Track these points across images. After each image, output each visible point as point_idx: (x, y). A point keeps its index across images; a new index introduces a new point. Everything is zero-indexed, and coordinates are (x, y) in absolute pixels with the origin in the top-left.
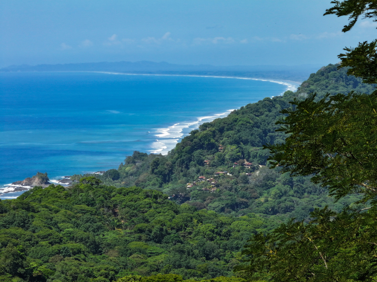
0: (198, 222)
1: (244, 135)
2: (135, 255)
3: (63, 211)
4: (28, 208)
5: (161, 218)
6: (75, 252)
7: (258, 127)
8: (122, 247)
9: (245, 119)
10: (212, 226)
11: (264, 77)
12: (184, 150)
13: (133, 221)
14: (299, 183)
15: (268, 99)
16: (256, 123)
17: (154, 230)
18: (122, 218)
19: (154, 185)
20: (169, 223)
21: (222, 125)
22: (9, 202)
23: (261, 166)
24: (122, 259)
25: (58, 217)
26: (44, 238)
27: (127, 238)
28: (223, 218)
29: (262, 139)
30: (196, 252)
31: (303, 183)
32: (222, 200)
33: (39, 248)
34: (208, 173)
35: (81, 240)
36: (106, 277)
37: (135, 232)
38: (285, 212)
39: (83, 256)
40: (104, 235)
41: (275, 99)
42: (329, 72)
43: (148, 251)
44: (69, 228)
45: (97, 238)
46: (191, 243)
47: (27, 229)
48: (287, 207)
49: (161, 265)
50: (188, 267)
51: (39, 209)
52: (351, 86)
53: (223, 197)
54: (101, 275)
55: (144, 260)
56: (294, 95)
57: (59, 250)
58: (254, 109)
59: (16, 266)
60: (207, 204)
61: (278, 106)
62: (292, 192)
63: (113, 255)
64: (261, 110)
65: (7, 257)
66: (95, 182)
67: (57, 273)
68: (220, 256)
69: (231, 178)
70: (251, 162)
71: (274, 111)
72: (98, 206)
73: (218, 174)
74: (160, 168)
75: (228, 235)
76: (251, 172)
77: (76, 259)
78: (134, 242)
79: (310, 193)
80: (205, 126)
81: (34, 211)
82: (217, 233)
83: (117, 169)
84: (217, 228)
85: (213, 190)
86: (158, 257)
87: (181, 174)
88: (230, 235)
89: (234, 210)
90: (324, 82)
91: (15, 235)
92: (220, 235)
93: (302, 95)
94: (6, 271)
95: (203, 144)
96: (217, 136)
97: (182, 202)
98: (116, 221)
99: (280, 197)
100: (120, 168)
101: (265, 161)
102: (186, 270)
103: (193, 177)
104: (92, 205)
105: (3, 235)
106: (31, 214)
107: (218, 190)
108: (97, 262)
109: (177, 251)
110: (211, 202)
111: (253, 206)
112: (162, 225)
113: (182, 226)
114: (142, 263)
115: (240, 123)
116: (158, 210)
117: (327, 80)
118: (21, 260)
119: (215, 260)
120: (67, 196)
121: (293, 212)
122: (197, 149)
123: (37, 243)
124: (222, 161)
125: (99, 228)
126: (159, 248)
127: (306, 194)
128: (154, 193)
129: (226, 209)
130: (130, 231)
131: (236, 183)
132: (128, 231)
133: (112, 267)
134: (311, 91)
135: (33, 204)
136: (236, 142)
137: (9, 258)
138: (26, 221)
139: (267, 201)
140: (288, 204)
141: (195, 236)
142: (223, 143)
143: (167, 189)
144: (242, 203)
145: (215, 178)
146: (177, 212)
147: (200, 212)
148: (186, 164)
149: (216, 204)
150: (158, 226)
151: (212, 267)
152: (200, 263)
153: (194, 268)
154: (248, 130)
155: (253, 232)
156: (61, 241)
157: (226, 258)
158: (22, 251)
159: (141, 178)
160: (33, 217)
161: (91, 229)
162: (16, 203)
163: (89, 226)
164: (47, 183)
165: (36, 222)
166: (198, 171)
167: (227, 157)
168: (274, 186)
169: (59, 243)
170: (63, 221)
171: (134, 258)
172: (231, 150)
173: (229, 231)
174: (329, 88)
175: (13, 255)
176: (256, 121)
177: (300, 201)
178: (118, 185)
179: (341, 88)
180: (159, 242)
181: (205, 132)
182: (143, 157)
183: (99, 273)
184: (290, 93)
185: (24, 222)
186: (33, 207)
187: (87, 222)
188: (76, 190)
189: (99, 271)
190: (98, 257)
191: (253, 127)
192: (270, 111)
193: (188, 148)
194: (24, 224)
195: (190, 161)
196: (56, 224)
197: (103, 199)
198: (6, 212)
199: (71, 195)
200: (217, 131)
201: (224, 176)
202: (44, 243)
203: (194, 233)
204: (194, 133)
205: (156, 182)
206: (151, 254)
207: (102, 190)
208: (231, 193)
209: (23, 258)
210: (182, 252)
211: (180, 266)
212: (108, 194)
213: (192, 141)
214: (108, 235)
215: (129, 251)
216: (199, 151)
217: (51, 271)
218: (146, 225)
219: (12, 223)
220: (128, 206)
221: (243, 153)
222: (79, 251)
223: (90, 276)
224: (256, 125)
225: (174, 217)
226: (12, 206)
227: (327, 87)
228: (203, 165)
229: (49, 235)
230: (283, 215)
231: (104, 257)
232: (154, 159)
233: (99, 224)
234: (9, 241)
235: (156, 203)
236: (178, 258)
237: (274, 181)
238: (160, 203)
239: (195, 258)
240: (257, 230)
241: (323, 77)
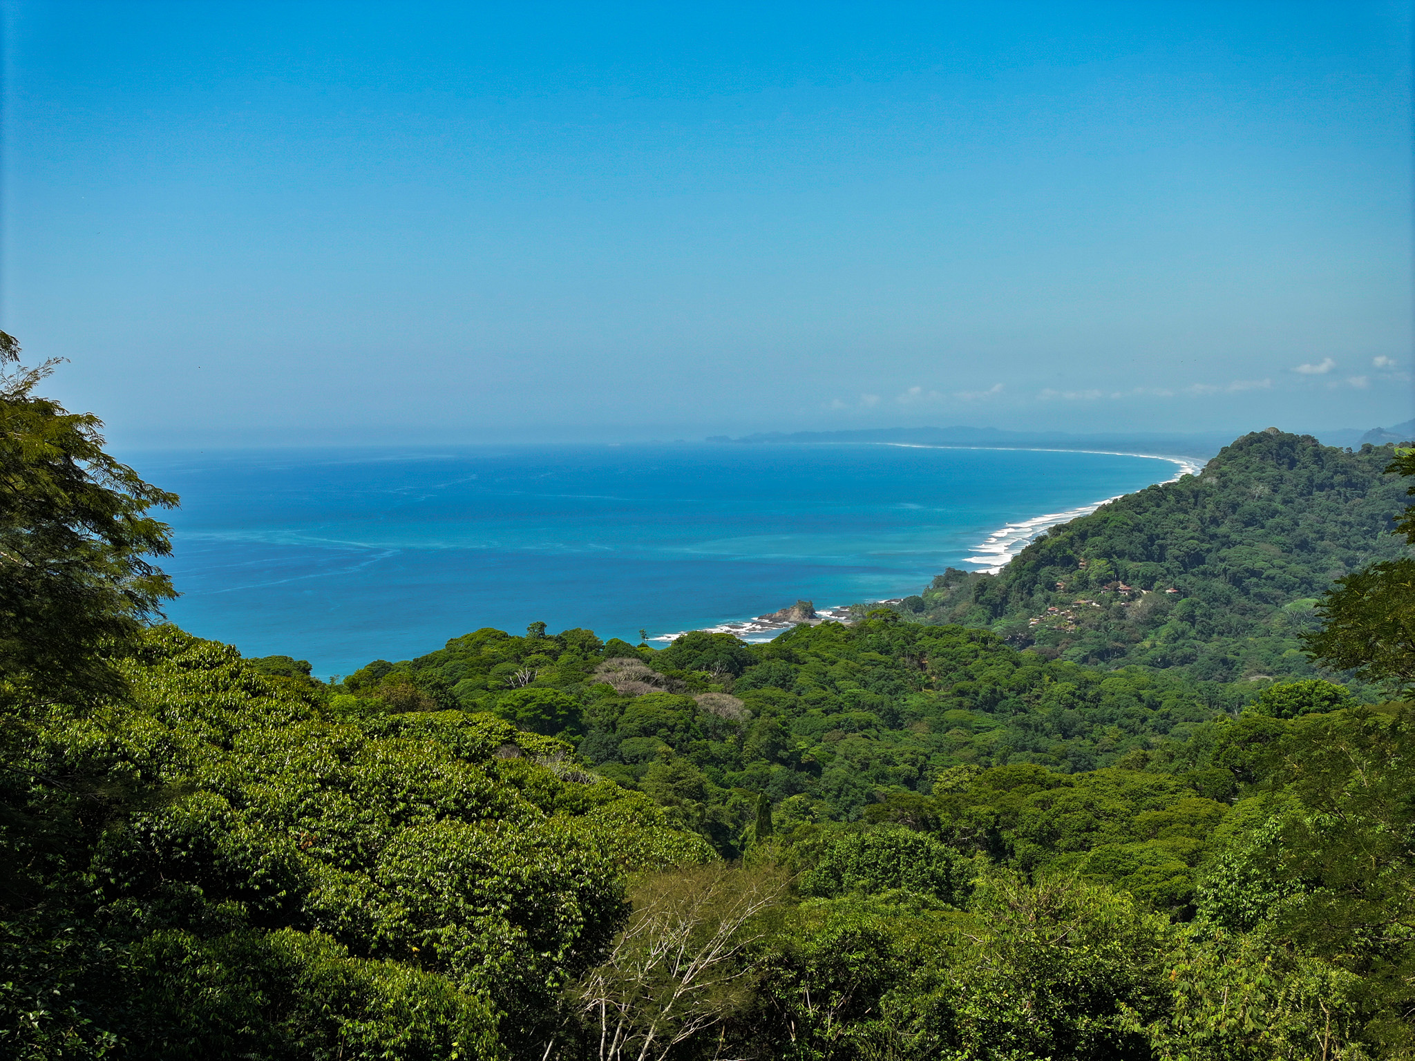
0: (1050, 681)
1: (1120, 543)
2: (954, 731)
3: (842, 661)
4: (790, 658)
5: (994, 673)
6: (862, 725)
7: (1141, 531)
8: (934, 718)
9: (1120, 518)
10: (1071, 686)
11: (1147, 451)
12: (1026, 566)
13: (950, 678)
14: (1204, 619)
15: (1156, 488)
16: (1137, 525)
17: (982, 692)
18: (933, 674)
19: (979, 620)
20: (1006, 681)
21: (1084, 527)
22: (760, 647)
23: (1144, 592)
24: (935, 736)
25: (836, 671)
26: (815, 703)
27: (942, 704)
28: (1089, 673)
29: (1146, 549)
30: (1048, 725)
31: (1210, 619)
32: (1085, 644)
33: (807, 719)
34: (1062, 603)
35: (871, 707)
36: (913, 765)
37: (954, 695)
38: (1182, 663)
39: (875, 732)
40: (905, 700)
41: (1166, 487)
42: (1251, 445)
43: (974, 725)
44: (850, 687)
45: (895, 703)
46: (1040, 712)
47: (789, 690)
48: (1185, 656)
49: (995, 745)
50: (1036, 750)
51: (807, 659)
52: (1285, 466)
53: (1086, 640)
54: (905, 762)
55: (968, 739)
56: (1196, 481)
57: (839, 723)
58: (1132, 503)
59: (775, 747)
60: (1062, 651)
61: (1170, 497)
62: (1193, 633)
63: (920, 730)
64: (1145, 504)
65: (761, 734)
66: (890, 617)
67: (838, 759)
68: (1085, 732)
69: (1099, 611)
70: (1129, 586)
71: (1165, 505)
72: (895, 654)
73: (1079, 604)
74: (988, 595)
75: (1097, 699)
76: (1129, 600)
77: (864, 736)
78: (952, 711)
79: (1221, 634)
80: (1058, 529)
81: (798, 662)
82: (1079, 697)
83: (920, 596)
84: (1079, 689)
85: (1070, 628)
86: (989, 734)
87: (1021, 603)
88: (1100, 700)
89: (1104, 661)
90: (1242, 461)
91: (770, 698)
92: (1083, 699)
93: (1208, 480)
94: (760, 754)
95: (1055, 557)
96: (1077, 544)
97: (1022, 647)
98: (923, 678)
99: (1175, 640)
100: (925, 595)
101: (1152, 584)
102: (1033, 755)
103: (1040, 609)
104: (887, 653)
105: (753, 700)
106: (793, 666)
107: (1078, 628)
108: (896, 742)
109: (1018, 725)
110: (1067, 648)
111: (1133, 654)
112: (994, 684)
113: (1025, 686)
114: (966, 744)
115: (1113, 524)
116: (988, 661)
117: (1247, 458)
118: (782, 737)
119: (1077, 738)
120: (849, 638)
121: (1195, 663)
122: (1045, 565)
123: (805, 711)
124: (1085, 584)
125: (898, 688)
126: (990, 720)
127: (1215, 636)
128: (982, 635)
129: (1091, 659)
130: (944, 693)
131: (1107, 618)
132: (942, 692)
133: (922, 750)
134: (1223, 475)
135: (796, 651)
136: (1107, 555)
137: (765, 734)
138: (787, 678)
139: (1154, 646)
140: (1188, 650)
141: (1046, 700)
142: (1086, 557)
143: (999, 627)
144: (1116, 650)
145: (1073, 610)
146: (1017, 664)
147: (1053, 664)
148: (1029, 588)
149: (1074, 651)
150: (989, 685)
151: (1074, 750)
152: (1055, 744)
153: (1046, 751)
154: (1124, 536)
155: (1134, 695)
156: (841, 708)
157: (1093, 736)
158: (784, 724)
159: (959, 609)
160: (797, 671)
161: (885, 690)
162: (772, 650)
163: (883, 686)
164: (812, 616)
165: (802, 679)
166: (1047, 600)
167: (1092, 577)
168: (1166, 623)
169: (838, 712)
170: (844, 678)
171: (954, 735)
172: (1098, 567)
173: (1098, 694)
174: (1250, 470)
175: (771, 730)
176: (1137, 521)
177: (1206, 646)
178: (923, 620)
179: (1270, 469)
180: (991, 710)
181: (1058, 539)
182: (960, 578)
183: (902, 759)
184: (1187, 478)
185: (785, 680)
186: (796, 655)
187: (879, 678)
188: (862, 629)
189: (902, 755)
190: (897, 733)
191: (1132, 530)
192: (1158, 506)
193: (1031, 563)
194: (784, 682)
195: (1035, 583)
196: (832, 682)
197: (904, 643)
198: (756, 663)
199: (854, 637)
200: (1076, 537)
201: (1087, 608)
202: (814, 711)
203: (1044, 697)
204: (1041, 539)
205: (982, 617)
206: (978, 730)
207: (902, 628)
208: (1098, 633)
209: (786, 735)
210: (1026, 726)
211: (1024, 748)
212: (911, 636)
213: (1037, 552)
214: (912, 699)
215: (945, 725)
216: (1048, 568)
217: (829, 755)
218: (971, 683)
219: (766, 680)
220: (943, 655)
221: (1116, 572)
222: (869, 725)
223: (888, 763)
224: (1138, 528)
225: (1013, 672)
226: (765, 654)
227: (1247, 468)
228: (1055, 590)
229: (823, 699)
230: (1179, 668)
231: (906, 734)
232: (979, 581)
233: (898, 682)
234: (761, 707)
235: (986, 649)
236: (1022, 735)
237: (1165, 615)
238: (991, 650)
239: (1046, 735)
240: (1141, 692)
241: (1241, 453)
